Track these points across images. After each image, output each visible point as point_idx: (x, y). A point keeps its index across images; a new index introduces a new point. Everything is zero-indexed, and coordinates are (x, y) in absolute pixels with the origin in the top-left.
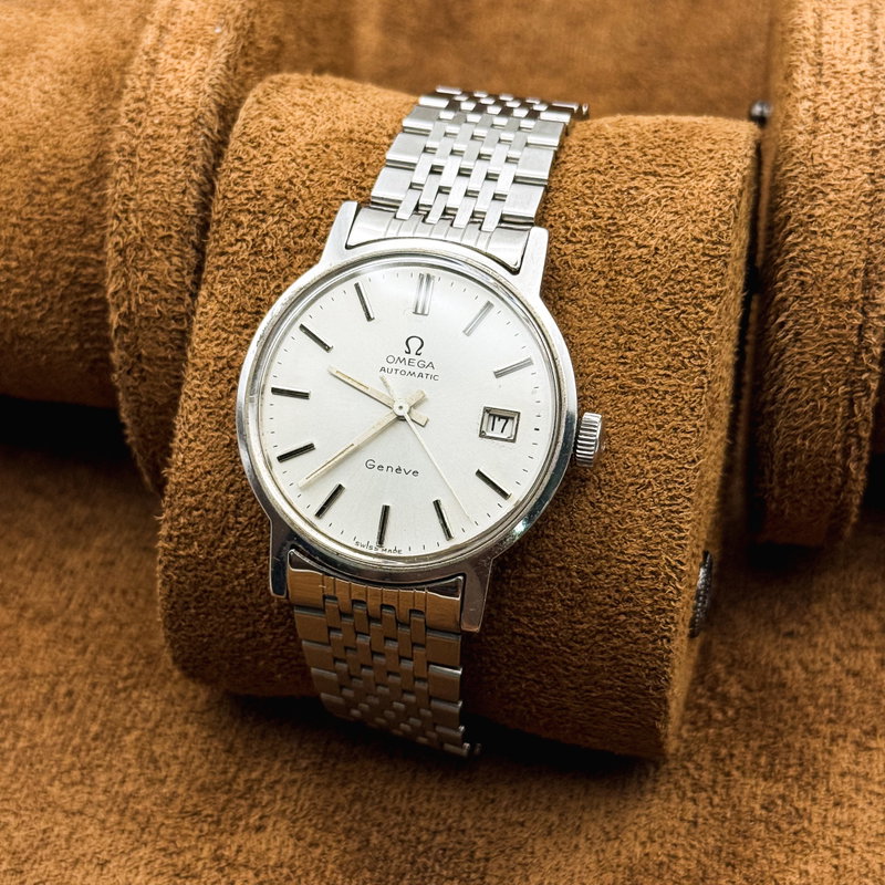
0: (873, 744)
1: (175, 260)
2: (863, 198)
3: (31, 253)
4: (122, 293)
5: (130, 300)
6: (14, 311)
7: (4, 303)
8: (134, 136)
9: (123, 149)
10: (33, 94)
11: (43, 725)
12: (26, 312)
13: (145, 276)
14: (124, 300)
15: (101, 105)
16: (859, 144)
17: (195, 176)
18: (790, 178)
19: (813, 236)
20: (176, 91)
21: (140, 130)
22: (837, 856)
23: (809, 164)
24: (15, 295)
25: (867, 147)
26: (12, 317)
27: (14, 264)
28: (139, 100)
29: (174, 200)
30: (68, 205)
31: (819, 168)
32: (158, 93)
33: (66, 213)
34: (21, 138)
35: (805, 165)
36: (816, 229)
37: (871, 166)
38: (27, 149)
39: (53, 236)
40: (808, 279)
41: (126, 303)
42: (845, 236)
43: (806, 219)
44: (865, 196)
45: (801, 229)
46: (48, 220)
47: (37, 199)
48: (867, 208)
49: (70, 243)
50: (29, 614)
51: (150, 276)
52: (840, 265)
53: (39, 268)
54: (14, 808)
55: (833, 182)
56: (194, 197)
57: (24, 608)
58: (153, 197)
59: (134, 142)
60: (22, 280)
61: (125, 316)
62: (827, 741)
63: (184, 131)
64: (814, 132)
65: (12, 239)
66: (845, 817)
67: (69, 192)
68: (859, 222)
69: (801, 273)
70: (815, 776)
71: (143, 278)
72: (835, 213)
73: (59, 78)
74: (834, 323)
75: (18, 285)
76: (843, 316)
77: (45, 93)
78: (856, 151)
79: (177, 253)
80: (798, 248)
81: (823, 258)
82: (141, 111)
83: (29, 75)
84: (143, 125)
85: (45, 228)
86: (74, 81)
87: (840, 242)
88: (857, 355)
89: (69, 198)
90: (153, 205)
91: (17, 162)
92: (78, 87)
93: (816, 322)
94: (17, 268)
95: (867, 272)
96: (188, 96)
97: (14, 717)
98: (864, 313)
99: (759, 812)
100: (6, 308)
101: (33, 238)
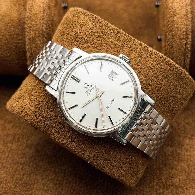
0: (193, 138)
1: (42, 41)
2: (184, 16)
3: (6, 42)
4: (30, 49)
5: (32, 50)
6: (3, 55)
7: (1, 53)
8: (31, 14)
9: (29, 17)
10: (4, 6)
11: (13, 145)
12: (6, 55)
13: (35, 45)
14: (30, 50)
15: (20, 8)
16: (182, 5)
17: (45, 22)
18: (168, 13)
19: (174, 25)
20: (39, 4)
21: (32, 13)
22: (188, 162)
23: (172, 9)
24: (3, 51)
25: (184, 5)
26: (3, 56)
27: (3, 44)
28: (31, 6)
29: (41, 28)
30: (14, 30)
31: (174, 10)
32: (35, 5)
33: (14, 32)
34: (2, 16)
35: (171, 10)
36: (175, 23)
37: (185, 9)
38: (4, 18)
39: (11, 37)
40: (174, 34)
41: (31, 51)
42: (181, 24)
43: (172, 21)
44: (185, 16)
45: (171, 24)
46: (10, 34)
47: (7, 29)
48: (185, 18)
49: (15, 39)
50: (7, 121)
51: (36, 45)
52: (180, 31)
53: (8, 45)
54: (9, 163)
55: (177, 13)
56: (45, 27)
57: (6, 120)
58: (36, 27)
59: (31, 15)
60: (5, 47)
61: (31, 54)
62: (183, 138)
63: (42, 13)
64: (173, 3)
65: (2, 38)
66: (188, 153)
67: (14, 28)
68: (184, 21)
69: (172, 33)
70: (181, 145)
71: (34, 45)
72: (178, 20)
73: (10, 3)
74: (180, 43)
75: (4, 49)
76: (182, 42)
77: (7, 6)
78: (182, 6)
79: (42, 39)
80: (171, 28)
81: (177, 29)
82: (32, 8)
83: (3, 2)
84: (32, 11)
85: (9, 36)
86: (13, 3)
87: (180, 26)
88: (185, 50)
89: (14, 29)
90: (36, 29)
91: (2, 22)
92: (14, 4)
93: (176, 44)
94: (3, 45)
95: (186, 32)
96: (42, 5)
97: (7, 144)
98: (186, 41)
99: (170, 154)
100: (1, 54)
101: (7, 38)
